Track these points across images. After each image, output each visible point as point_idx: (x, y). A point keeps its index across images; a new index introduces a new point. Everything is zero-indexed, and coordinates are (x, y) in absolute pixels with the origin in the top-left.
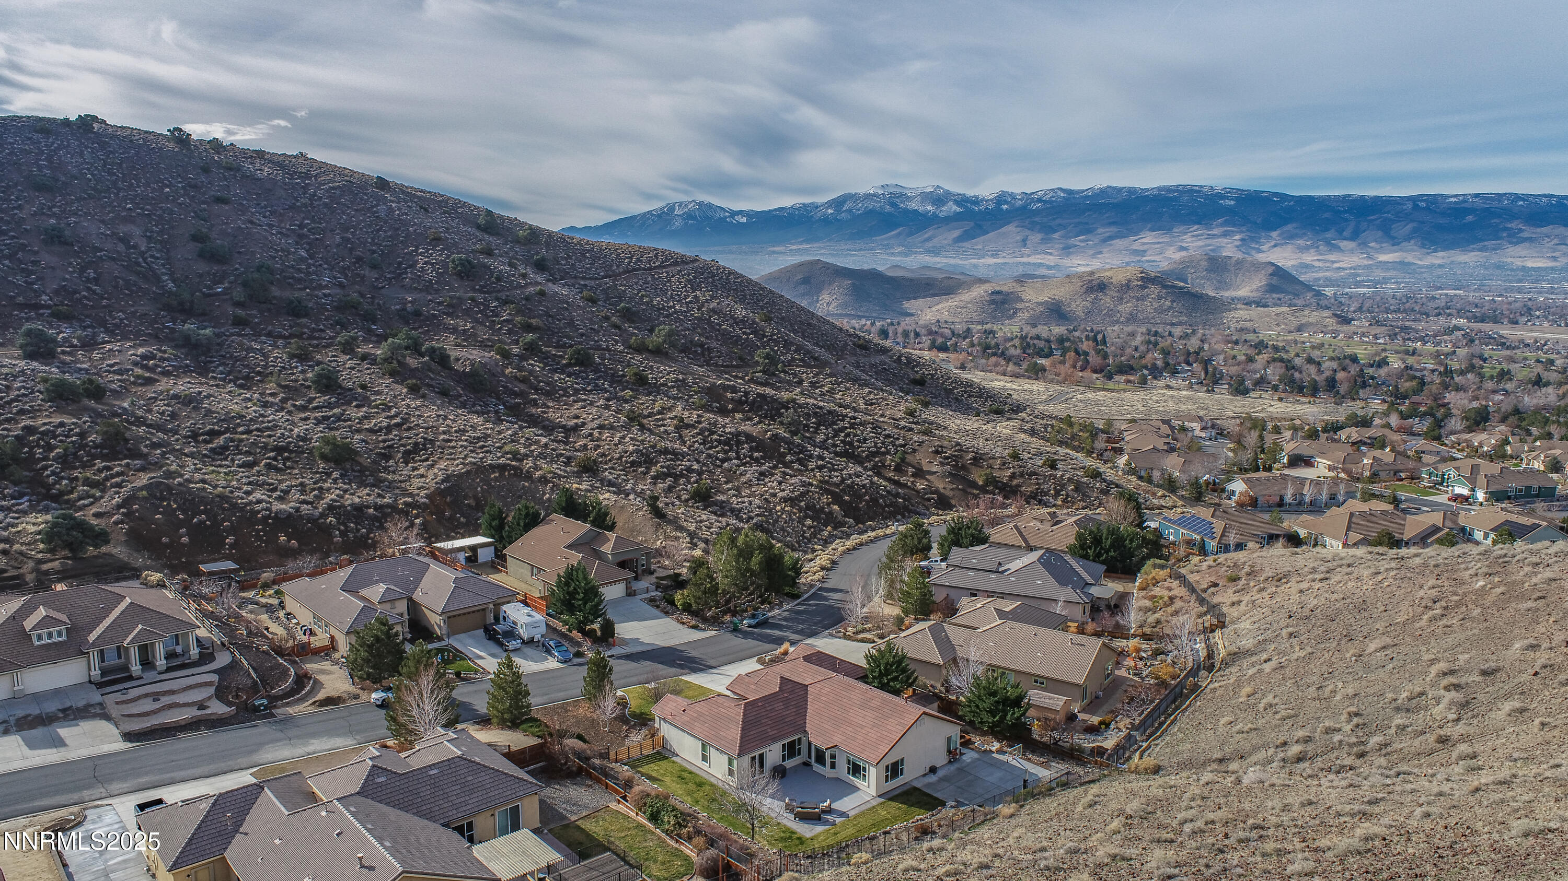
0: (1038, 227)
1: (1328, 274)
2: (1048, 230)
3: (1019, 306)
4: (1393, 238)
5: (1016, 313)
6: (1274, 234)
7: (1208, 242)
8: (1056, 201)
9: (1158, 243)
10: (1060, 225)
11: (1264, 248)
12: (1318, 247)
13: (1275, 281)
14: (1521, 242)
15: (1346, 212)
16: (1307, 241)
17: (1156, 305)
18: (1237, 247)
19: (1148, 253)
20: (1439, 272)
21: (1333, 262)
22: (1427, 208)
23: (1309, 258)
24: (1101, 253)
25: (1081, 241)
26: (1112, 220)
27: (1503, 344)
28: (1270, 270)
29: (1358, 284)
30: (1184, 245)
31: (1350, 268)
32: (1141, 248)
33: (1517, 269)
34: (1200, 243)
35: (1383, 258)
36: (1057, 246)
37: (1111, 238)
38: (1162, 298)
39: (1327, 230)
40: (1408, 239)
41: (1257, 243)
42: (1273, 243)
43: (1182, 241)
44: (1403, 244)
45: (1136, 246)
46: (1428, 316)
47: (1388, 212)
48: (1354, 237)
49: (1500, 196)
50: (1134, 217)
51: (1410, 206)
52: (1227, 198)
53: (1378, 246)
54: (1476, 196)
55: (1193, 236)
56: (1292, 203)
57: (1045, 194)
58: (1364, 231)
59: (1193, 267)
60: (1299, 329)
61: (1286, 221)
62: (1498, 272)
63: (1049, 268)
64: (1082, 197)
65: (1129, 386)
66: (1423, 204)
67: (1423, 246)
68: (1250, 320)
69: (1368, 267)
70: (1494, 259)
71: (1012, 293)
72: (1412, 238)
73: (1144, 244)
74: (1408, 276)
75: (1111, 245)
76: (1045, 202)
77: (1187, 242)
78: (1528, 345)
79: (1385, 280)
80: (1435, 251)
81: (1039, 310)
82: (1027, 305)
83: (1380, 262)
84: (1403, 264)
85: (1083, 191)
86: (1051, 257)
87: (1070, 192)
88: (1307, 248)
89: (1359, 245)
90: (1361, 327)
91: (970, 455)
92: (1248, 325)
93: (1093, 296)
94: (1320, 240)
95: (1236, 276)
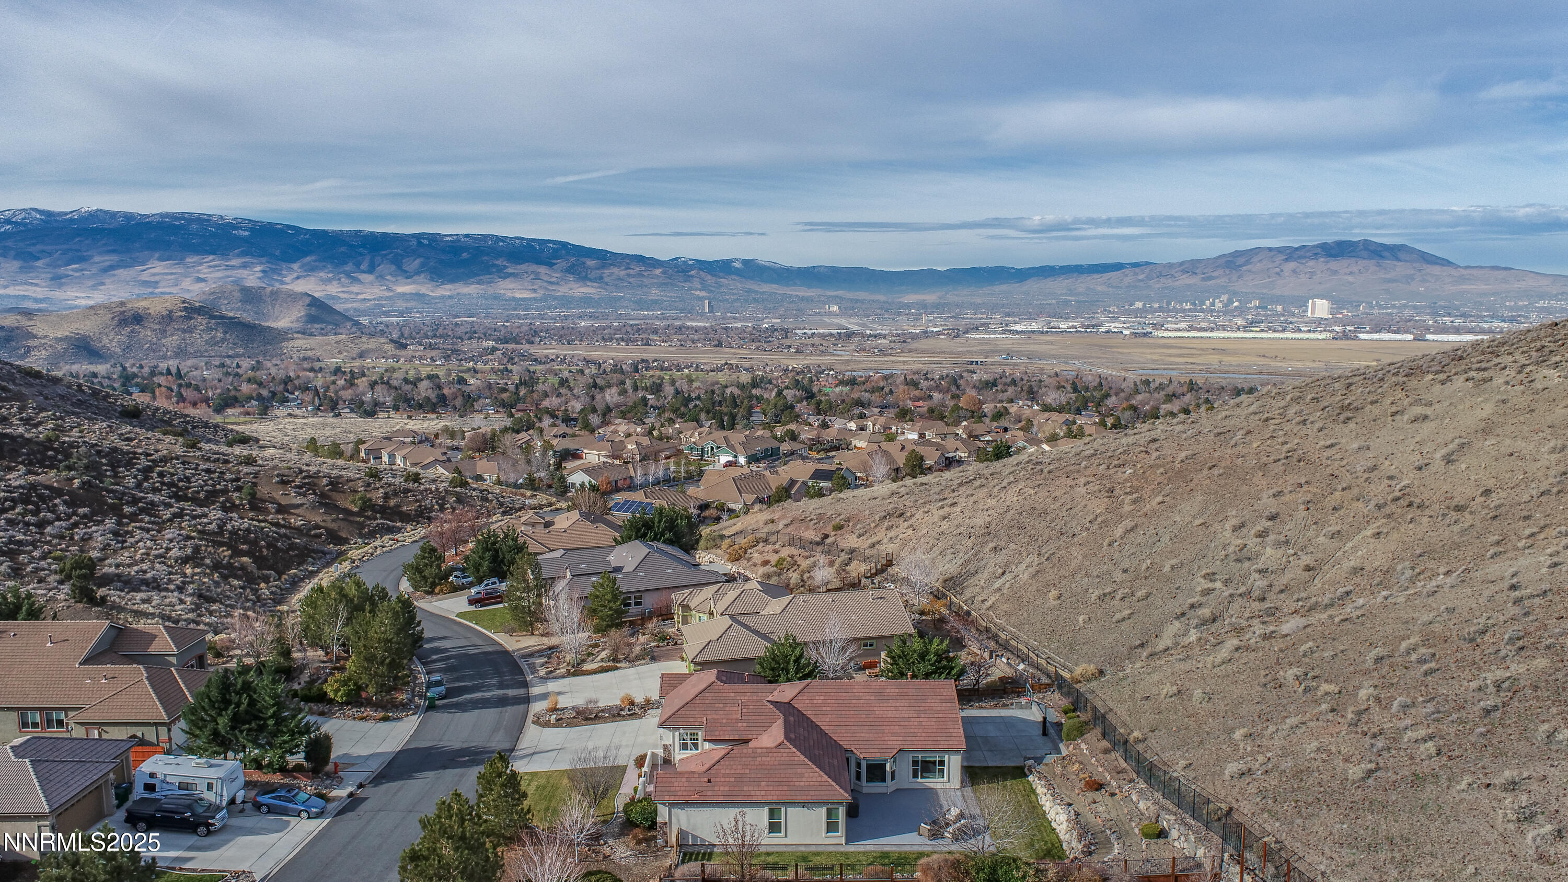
0: (13, 253)
1: (355, 305)
2: (27, 258)
3: (31, 343)
4: (406, 272)
5: (29, 351)
6: (295, 266)
7: (229, 273)
8: (31, 223)
9: (172, 274)
10: (43, 251)
11: (287, 279)
12: (339, 279)
13: (313, 311)
14: (508, 277)
15: (360, 246)
16: (328, 273)
17: (206, 337)
18: (259, 278)
19: (160, 284)
20: (451, 302)
21: (357, 294)
22: (429, 245)
23: (333, 289)
24: (103, 284)
25: (73, 270)
26: (110, 248)
27: (536, 360)
28: (308, 300)
29: (387, 314)
30: (201, 276)
31: (374, 299)
32: (152, 279)
33: (510, 300)
34: (219, 274)
35: (402, 289)
36: (43, 276)
37: (112, 267)
38: (212, 329)
39: (346, 263)
40: (418, 273)
41: (280, 274)
42: (295, 275)
43: (198, 271)
44: (416, 278)
45: (145, 277)
46: (462, 340)
47: (397, 248)
48: (371, 270)
49: (486, 237)
50: (137, 245)
51: (414, 242)
52: (241, 228)
53: (394, 279)
54: (467, 236)
55: (210, 267)
56: (308, 236)
57: (14, 215)
58: (379, 265)
59: (226, 298)
60: (361, 355)
61: (306, 254)
62: (496, 302)
63: (36, 300)
64: (66, 220)
65: (248, 418)
66: (426, 242)
67: (432, 279)
68: (311, 349)
69: (388, 298)
70: (491, 291)
71: (17, 328)
72: (421, 272)
73: (154, 275)
74: (426, 306)
75: (114, 275)
76: (16, 223)
77: (205, 274)
78: (553, 360)
79: (408, 310)
80: (443, 283)
81: (60, 347)
82: (43, 341)
83: (400, 294)
84: (418, 296)
85: (66, 214)
86: (38, 289)
87: (49, 214)
88: (330, 280)
89: (377, 277)
90: (418, 351)
91: (325, 481)
92: (310, 353)
93: (129, 329)
94: (341, 273)
95: (273, 307)
